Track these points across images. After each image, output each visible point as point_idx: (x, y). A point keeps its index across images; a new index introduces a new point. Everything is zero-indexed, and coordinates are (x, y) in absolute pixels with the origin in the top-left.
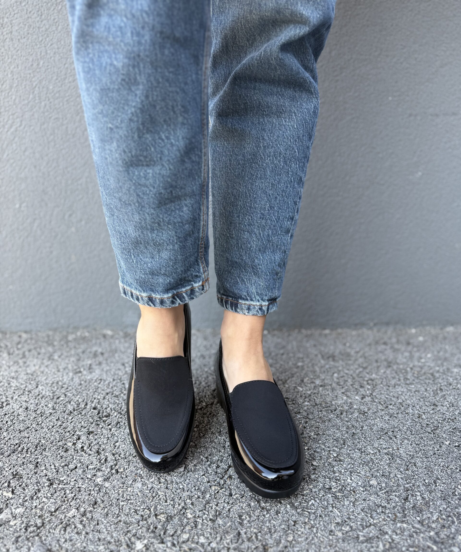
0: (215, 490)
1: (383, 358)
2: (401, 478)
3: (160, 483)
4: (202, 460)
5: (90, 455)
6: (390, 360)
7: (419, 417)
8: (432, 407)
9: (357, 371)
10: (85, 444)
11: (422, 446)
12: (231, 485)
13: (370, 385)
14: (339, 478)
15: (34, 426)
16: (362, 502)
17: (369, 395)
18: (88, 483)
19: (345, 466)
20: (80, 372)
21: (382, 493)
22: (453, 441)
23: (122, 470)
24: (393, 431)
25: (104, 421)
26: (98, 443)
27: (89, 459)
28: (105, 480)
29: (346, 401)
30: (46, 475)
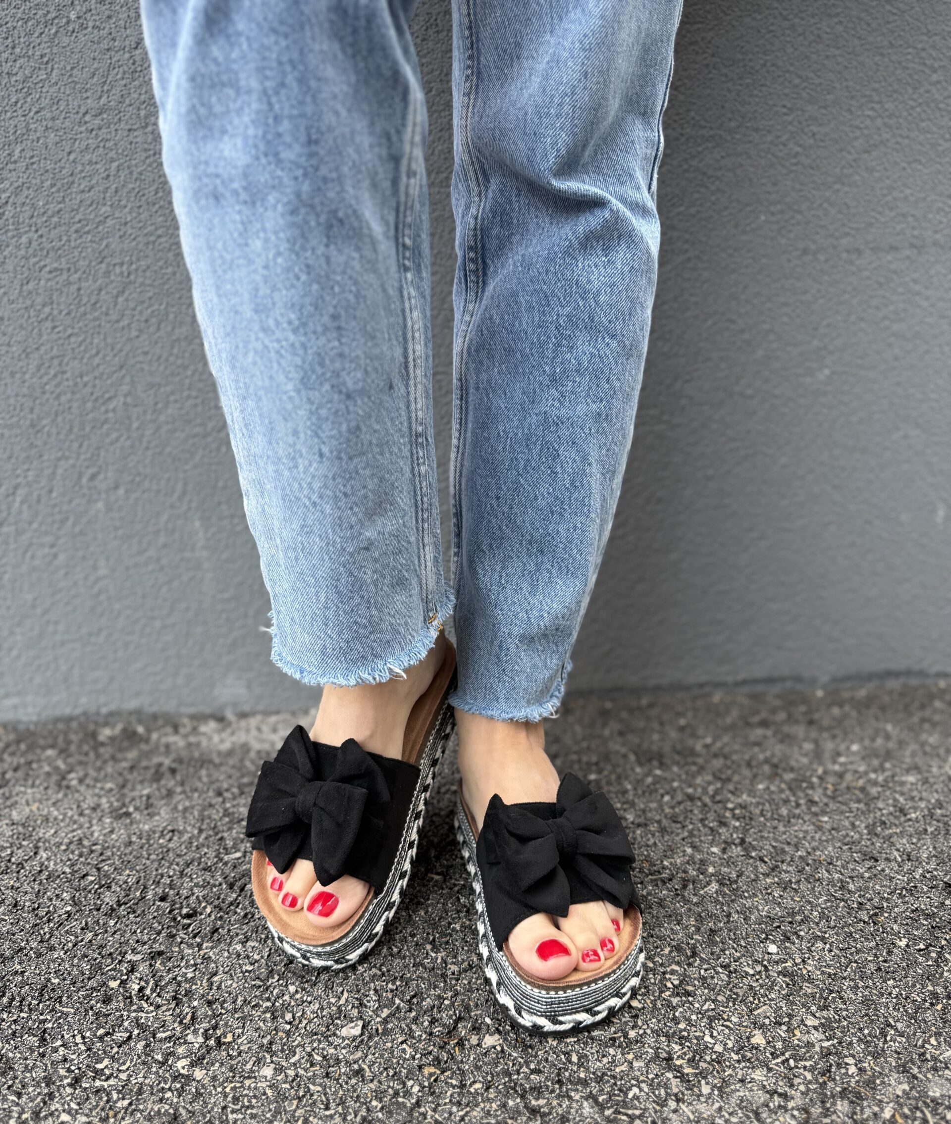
0: (431, 1075)
1: (761, 757)
2: (815, 1028)
3: (312, 1065)
4: (398, 1008)
5: (158, 1007)
6: (775, 760)
7: (842, 888)
8: (868, 864)
9: (711, 789)
10: (147, 983)
11: (851, 954)
12: (462, 1062)
13: (738, 819)
14: (685, 1034)
15: (34, 945)
16: (738, 1086)
17: (737, 841)
18: (157, 1073)
19: (697, 1005)
20: (127, 814)
21: (777, 1065)
22: (914, 940)
23: (229, 1038)
24: (791, 923)
25: (186, 927)
26: (175, 979)
27: (156, 1018)
28: (192, 1065)
29: (692, 857)
30: (65, 1060)
